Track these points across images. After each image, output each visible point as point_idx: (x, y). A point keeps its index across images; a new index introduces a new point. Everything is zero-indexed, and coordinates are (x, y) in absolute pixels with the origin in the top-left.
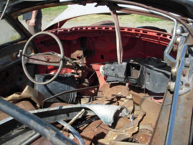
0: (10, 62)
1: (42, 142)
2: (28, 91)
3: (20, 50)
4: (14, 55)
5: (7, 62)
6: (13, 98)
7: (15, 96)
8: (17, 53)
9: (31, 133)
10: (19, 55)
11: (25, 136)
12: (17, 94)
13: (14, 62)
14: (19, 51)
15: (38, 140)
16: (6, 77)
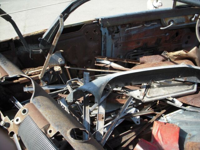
0: (183, 23)
1: (195, 98)
2: (195, 52)
3: (196, 15)
4: (189, 17)
5: (182, 22)
6: (179, 54)
7: (182, 52)
8: (192, 16)
9: (188, 87)
10: (193, 19)
11: (182, 88)
12: (184, 51)
13: (187, 24)
14: (194, 15)
15: (192, 96)
16: (175, 36)
